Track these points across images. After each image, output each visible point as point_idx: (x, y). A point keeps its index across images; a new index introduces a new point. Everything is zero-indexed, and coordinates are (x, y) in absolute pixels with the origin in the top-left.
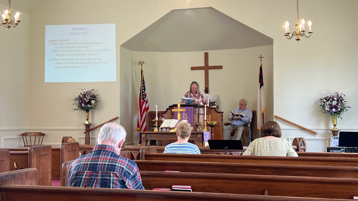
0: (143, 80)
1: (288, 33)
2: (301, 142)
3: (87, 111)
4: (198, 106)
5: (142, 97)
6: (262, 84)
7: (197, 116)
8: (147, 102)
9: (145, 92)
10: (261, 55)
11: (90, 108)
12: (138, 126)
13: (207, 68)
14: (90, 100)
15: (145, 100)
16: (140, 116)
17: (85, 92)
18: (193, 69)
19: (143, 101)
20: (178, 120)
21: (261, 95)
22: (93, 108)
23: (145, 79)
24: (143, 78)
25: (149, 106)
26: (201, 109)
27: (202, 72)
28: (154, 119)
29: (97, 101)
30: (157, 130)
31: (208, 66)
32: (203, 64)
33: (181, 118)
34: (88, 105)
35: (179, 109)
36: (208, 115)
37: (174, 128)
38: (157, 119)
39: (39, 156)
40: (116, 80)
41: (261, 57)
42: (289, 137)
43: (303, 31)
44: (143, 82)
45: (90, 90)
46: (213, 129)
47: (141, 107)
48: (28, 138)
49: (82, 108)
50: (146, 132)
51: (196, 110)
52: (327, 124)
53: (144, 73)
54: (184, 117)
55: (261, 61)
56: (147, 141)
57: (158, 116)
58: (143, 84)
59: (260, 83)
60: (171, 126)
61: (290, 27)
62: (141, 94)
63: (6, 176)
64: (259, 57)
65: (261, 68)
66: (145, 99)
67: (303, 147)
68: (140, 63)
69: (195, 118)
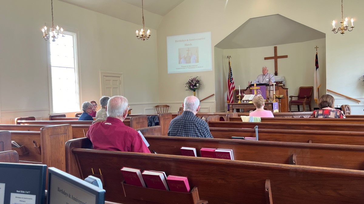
0: (231, 69)
1: (335, 29)
2: (346, 108)
3: (194, 91)
6: (317, 67)
7: (268, 92)
8: (233, 83)
9: (232, 76)
10: (317, 46)
11: (196, 89)
12: (228, 100)
13: (276, 58)
14: (196, 84)
16: (229, 93)
17: (193, 79)
18: (266, 59)
19: (230, 82)
20: (255, 95)
21: (317, 74)
22: (198, 89)
23: (231, 68)
24: (230, 67)
26: (272, 87)
27: (273, 60)
28: (238, 94)
29: (200, 84)
30: (240, 102)
31: (277, 56)
32: (273, 55)
34: (195, 87)
35: (255, 88)
36: (276, 91)
37: (252, 100)
38: (240, 94)
39: (165, 119)
40: (212, 70)
41: (317, 48)
42: (338, 105)
43: (347, 27)
45: (196, 77)
46: (280, 100)
47: (229, 87)
48: (159, 109)
49: (191, 89)
50: (233, 103)
51: (267, 88)
53: (231, 64)
55: (317, 50)
56: (233, 109)
58: (230, 71)
60: (250, 99)
64: (315, 48)
65: (317, 55)
66: (232, 81)
67: (348, 111)
68: (228, 57)
69: (267, 93)
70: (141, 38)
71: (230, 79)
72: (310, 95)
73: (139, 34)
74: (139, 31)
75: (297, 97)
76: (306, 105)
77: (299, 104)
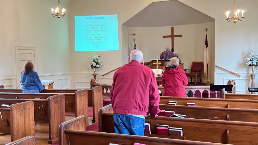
1: (229, 18)
2: (233, 82)
6: (207, 46)
10: (207, 28)
13: (173, 36)
18: (164, 37)
21: (206, 53)
23: (136, 44)
27: (170, 39)
32: (170, 34)
35: (157, 63)
39: (81, 96)
41: (206, 30)
42: (224, 78)
43: (239, 17)
52: (248, 71)
53: (135, 40)
55: (207, 32)
58: (135, 47)
61: (230, 15)
63: (68, 124)
65: (206, 36)
67: (234, 86)
68: (133, 34)
70: (56, 16)
73: (54, 11)
74: (55, 9)
77: (191, 76)
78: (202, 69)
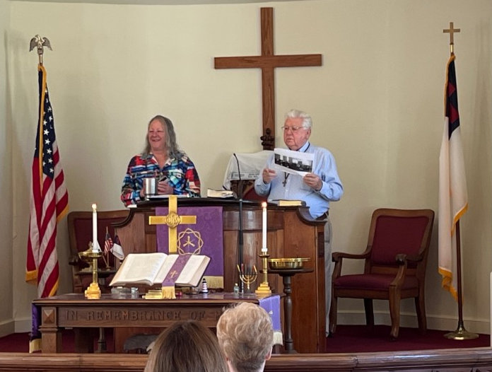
0: (47, 105)
4: (238, 203)
5: (42, 164)
6: (453, 124)
7: (236, 238)
8: (60, 180)
9: (54, 145)
10: (452, 24)
12: (31, 266)
13: (268, 62)
15: (53, 174)
16: (37, 229)
18: (221, 63)
19: (45, 176)
23: (51, 100)
24: (47, 96)
25: (66, 194)
26: (250, 213)
27: (254, 75)
28: (87, 248)
31: (273, 56)
32: (254, 50)
33: (182, 247)
35: (172, 217)
36: (273, 233)
38: (95, 248)
41: (452, 31)
44: (46, 109)
46: (289, 282)
47: (39, 200)
51: (231, 217)
53: (48, 79)
54: (189, 242)
55: (452, 44)
56: (60, 332)
57: (98, 239)
58: (46, 118)
59: (447, 118)
62: (41, 155)
64: (445, 31)
65: (451, 67)
66: (52, 170)
68: (33, 43)
69: (227, 246)
71: (45, 159)
72: (421, 252)
75: (364, 261)
76: (402, 298)
77: (369, 294)
78: (427, 249)
